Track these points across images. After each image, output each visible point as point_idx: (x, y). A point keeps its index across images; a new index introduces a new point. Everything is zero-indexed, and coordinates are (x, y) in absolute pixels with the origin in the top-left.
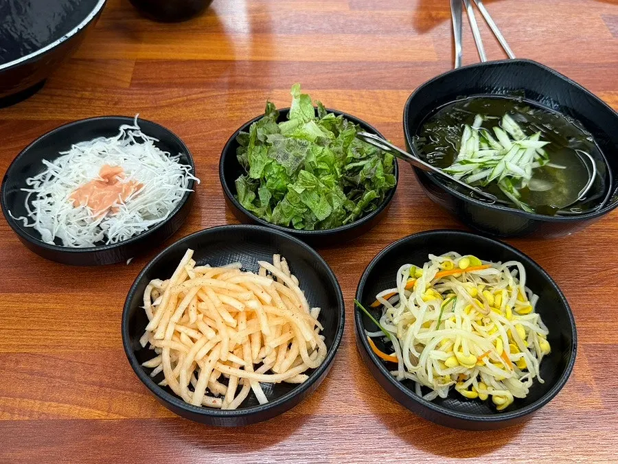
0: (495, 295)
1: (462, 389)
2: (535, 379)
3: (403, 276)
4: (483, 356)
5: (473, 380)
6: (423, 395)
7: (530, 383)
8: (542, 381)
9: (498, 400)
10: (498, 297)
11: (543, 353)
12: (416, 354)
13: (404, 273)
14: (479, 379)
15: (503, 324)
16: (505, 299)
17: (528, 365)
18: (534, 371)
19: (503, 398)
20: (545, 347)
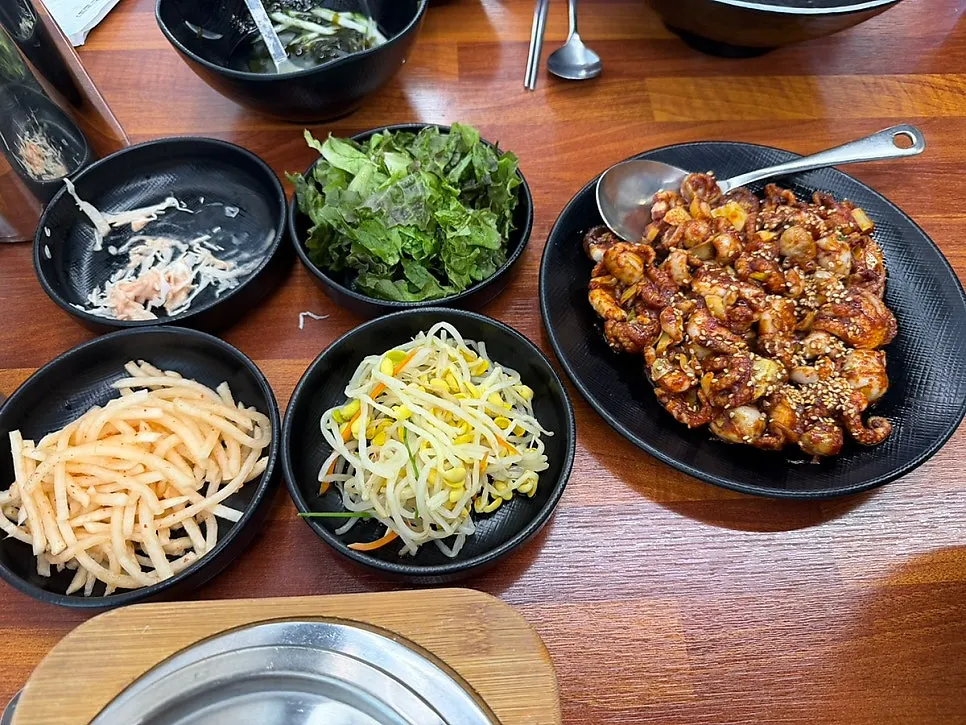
0: (444, 377)
1: (483, 506)
2: (543, 437)
3: (330, 430)
4: (485, 457)
5: (488, 488)
6: (451, 549)
7: (541, 446)
8: (551, 434)
9: (525, 489)
10: (449, 378)
11: (530, 400)
12: (412, 516)
13: (329, 426)
14: (491, 481)
15: (476, 407)
16: (458, 376)
17: (526, 427)
18: (535, 429)
19: (528, 483)
20: (527, 392)
